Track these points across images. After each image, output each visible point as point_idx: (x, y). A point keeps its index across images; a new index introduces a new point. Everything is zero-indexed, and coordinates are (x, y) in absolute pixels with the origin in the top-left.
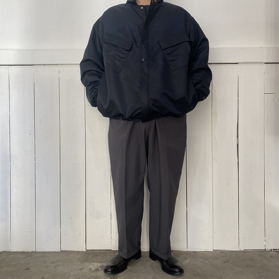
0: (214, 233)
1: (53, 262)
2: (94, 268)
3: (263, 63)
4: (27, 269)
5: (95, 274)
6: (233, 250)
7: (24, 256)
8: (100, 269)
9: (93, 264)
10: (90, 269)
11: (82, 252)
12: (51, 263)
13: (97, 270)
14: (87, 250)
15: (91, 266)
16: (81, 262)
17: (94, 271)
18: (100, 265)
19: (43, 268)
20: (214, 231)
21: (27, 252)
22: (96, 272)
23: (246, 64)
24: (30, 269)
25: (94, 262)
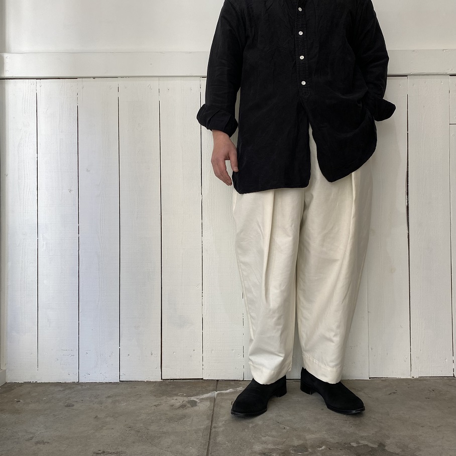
0: (370, 349)
1: (109, 397)
2: (179, 404)
3: (448, 75)
4: (68, 406)
5: (181, 412)
6: (402, 377)
7: (62, 389)
8: (189, 405)
9: (176, 398)
10: (172, 406)
11: (155, 382)
12: (106, 397)
13: (183, 406)
14: (164, 380)
15: (173, 401)
16: (155, 396)
17: (179, 408)
18: (186, 399)
19: (94, 404)
20: (370, 347)
21: (65, 383)
22: (182, 409)
23: (420, 76)
24: (73, 406)
25: (176, 395)
